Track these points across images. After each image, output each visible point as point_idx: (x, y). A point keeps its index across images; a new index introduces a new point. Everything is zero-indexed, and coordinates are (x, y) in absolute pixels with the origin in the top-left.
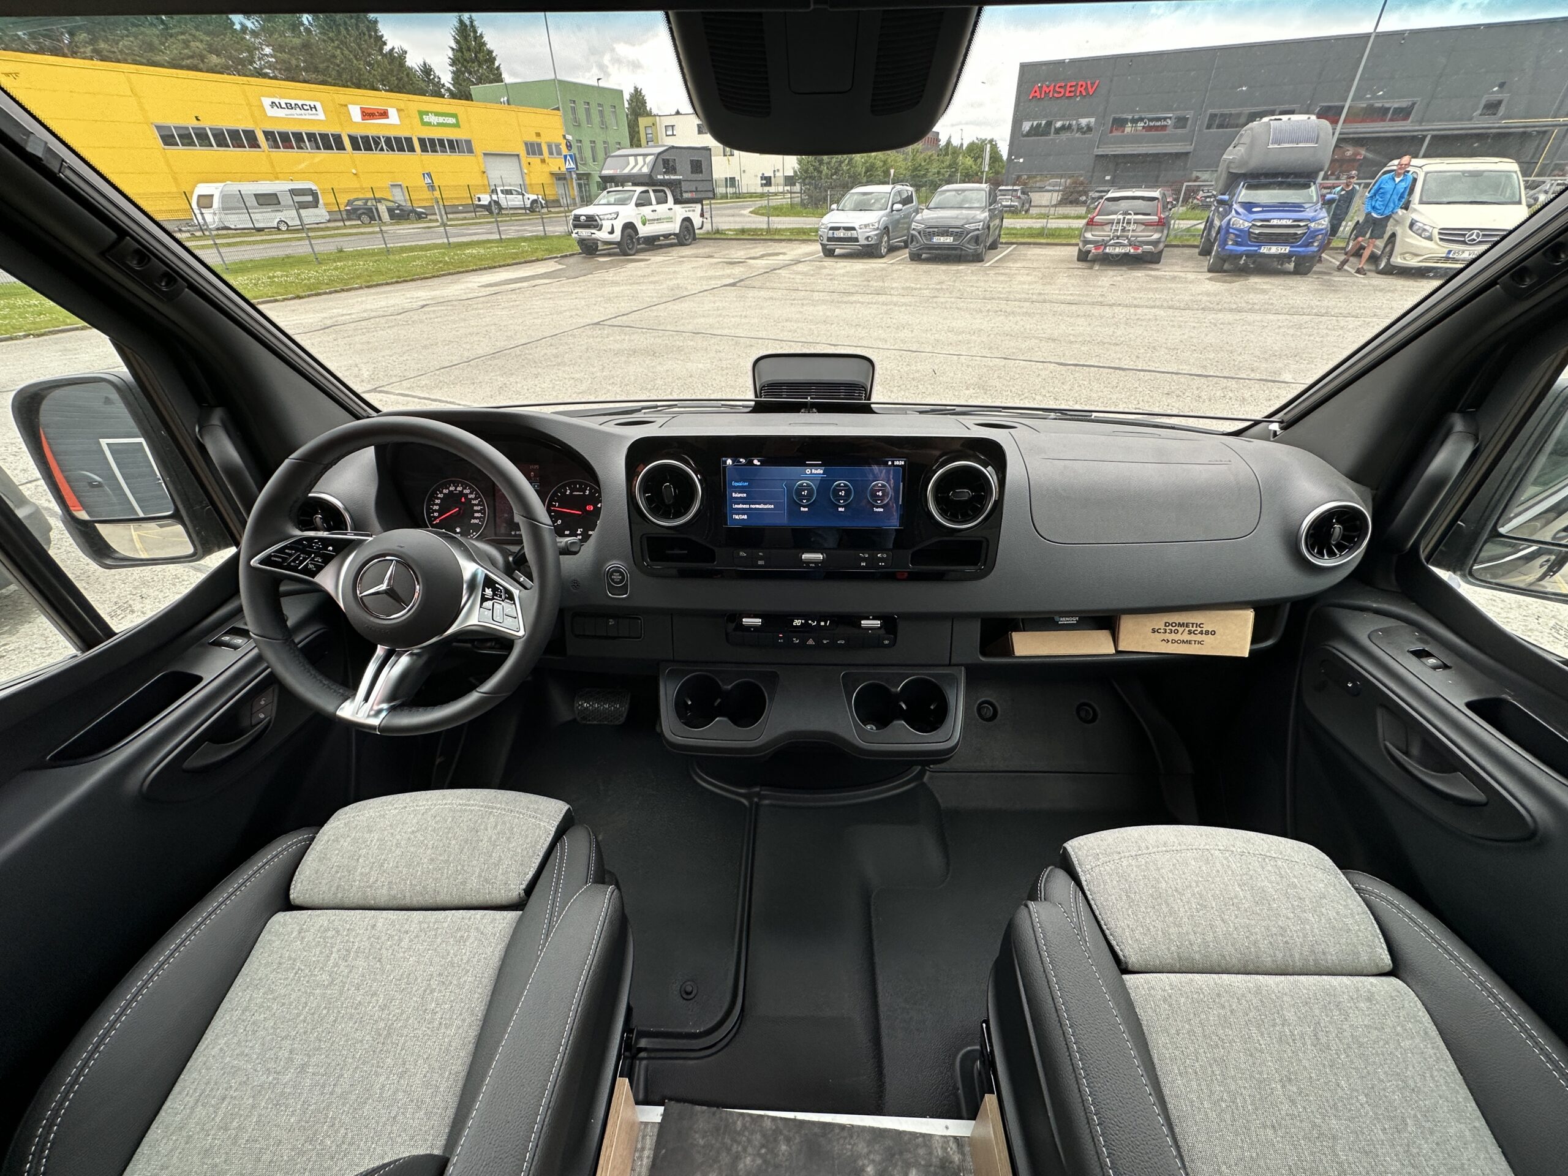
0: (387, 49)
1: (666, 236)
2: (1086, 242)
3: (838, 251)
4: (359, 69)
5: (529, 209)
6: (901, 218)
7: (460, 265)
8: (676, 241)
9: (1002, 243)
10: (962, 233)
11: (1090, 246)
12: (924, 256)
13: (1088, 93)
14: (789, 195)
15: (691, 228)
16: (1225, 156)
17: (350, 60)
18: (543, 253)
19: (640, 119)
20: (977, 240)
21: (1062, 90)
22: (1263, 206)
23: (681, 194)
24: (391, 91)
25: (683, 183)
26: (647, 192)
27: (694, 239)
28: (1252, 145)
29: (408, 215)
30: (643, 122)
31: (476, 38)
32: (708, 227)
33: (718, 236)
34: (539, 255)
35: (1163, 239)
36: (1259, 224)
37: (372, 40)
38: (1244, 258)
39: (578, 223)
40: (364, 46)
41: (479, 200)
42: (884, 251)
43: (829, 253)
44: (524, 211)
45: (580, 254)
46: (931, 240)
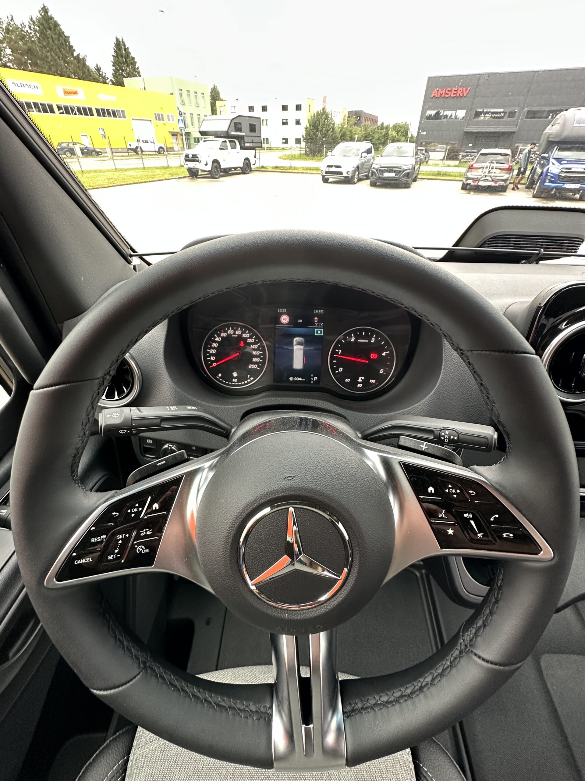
0: (75, 54)
1: (235, 168)
2: (468, 179)
3: (330, 180)
4: (61, 66)
5: (158, 152)
6: (365, 162)
7: (123, 181)
8: (241, 171)
9: (419, 179)
10: (400, 171)
11: (469, 181)
12: (378, 184)
13: (463, 95)
14: (299, 149)
15: (249, 164)
16: (545, 132)
17: (55, 60)
18: (169, 176)
19: (217, 102)
20: (408, 175)
21: (449, 93)
22: (568, 161)
23: (244, 143)
24: (79, 79)
25: (245, 137)
26: (225, 141)
27: (251, 170)
28: (564, 125)
29: (92, 153)
30: (218, 103)
31: (125, 49)
32: (257, 165)
33: (263, 169)
34: (167, 176)
35: (510, 178)
36: (565, 170)
37: (68, 48)
38: (554, 190)
39: (187, 159)
40: (63, 51)
41: (130, 145)
42: (356, 180)
43: (325, 181)
44: (155, 153)
45: (189, 177)
46: (382, 174)
